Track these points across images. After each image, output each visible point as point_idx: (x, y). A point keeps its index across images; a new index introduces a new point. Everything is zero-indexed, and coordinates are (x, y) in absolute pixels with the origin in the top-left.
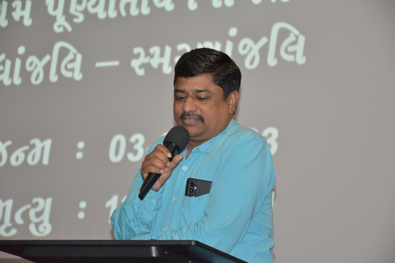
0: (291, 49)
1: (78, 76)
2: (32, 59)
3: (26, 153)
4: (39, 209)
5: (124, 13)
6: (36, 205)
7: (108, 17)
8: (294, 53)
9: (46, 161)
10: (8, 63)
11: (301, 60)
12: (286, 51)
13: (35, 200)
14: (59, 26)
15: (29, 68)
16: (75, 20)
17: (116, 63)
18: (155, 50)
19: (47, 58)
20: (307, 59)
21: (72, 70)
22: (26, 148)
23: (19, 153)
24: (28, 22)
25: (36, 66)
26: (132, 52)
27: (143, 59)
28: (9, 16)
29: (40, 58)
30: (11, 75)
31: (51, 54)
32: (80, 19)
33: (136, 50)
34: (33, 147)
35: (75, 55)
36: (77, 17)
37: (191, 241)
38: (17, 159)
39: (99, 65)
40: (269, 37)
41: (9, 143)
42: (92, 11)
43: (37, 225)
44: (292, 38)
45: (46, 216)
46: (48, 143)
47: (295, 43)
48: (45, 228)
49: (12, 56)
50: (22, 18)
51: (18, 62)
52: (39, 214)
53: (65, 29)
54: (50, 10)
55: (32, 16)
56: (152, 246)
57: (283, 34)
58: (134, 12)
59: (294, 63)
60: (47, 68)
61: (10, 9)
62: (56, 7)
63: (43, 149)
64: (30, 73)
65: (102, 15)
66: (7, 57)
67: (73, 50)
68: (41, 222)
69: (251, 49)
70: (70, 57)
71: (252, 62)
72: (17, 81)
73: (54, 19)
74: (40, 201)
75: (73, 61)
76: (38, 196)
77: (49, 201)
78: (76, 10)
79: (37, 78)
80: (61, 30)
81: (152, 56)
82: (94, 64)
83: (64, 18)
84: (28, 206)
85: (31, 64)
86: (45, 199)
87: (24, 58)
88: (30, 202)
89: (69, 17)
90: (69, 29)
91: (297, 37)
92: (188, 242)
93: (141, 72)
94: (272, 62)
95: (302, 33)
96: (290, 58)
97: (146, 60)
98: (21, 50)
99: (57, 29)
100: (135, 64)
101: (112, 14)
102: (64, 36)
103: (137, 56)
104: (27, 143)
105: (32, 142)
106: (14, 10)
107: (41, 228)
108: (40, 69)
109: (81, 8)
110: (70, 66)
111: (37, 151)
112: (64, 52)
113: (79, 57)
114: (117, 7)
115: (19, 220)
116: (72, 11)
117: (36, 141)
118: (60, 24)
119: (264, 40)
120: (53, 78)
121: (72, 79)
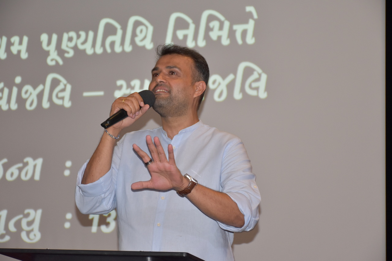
0: (254, 85)
1: (67, 104)
2: (28, 87)
3: (20, 169)
4: (30, 218)
5: (109, 50)
6: (28, 215)
7: (95, 53)
8: (257, 89)
9: (37, 177)
10: (6, 91)
11: (263, 95)
12: (250, 86)
13: (26, 211)
14: (52, 60)
15: (24, 96)
16: (66, 55)
17: (101, 93)
18: (136, 83)
19: (40, 87)
20: (268, 94)
21: (62, 98)
22: (20, 165)
23: (14, 169)
24: (24, 55)
25: (31, 94)
26: (115, 84)
27: (125, 90)
28: (8, 50)
29: (35, 88)
30: (9, 101)
31: (44, 84)
32: (71, 54)
33: (119, 83)
34: (26, 164)
35: (65, 86)
36: (68, 52)
37: (182, 253)
38: (12, 175)
39: (86, 94)
40: (235, 74)
41: (5, 160)
42: (81, 47)
43: (28, 233)
44: (255, 76)
45: (36, 226)
46: (40, 161)
47: (258, 80)
48: (35, 235)
49: (10, 85)
50: (19, 52)
51: (15, 90)
52: (30, 224)
53: (57, 62)
54: (44, 46)
55: (28, 50)
56: (148, 256)
57: (248, 72)
58: (118, 49)
59: (257, 97)
60: (40, 96)
61: (9, 44)
62: (49, 43)
63: (35, 166)
64: (26, 100)
65: (90, 51)
66: (5, 85)
67: (63, 81)
68: (32, 230)
69: (219, 84)
70: (61, 86)
71: (220, 95)
72: (14, 106)
73: (47, 53)
74: (32, 212)
75: (63, 90)
76: (30, 207)
77: (39, 212)
78: (67, 46)
79: (31, 104)
80: (53, 63)
81: (133, 88)
82: (82, 94)
83: (56, 53)
84: (21, 216)
85: (26, 92)
86: (36, 210)
87: (20, 87)
88: (22, 212)
89: (61, 52)
90: (61, 62)
91: (260, 75)
92: (180, 253)
94: (237, 95)
95: (264, 71)
96: (253, 93)
97: (128, 92)
98: (18, 80)
99: (50, 63)
100: (118, 94)
101: (99, 50)
102: (56, 69)
103: (120, 88)
104: (21, 161)
105: (26, 160)
106: (13, 44)
107: (32, 236)
108: (34, 97)
109: (72, 44)
110: (60, 95)
111: (30, 168)
112: (55, 83)
113: (69, 87)
114: (103, 45)
115: (12, 228)
116: (64, 47)
117: (29, 160)
118: (53, 58)
119: (231, 77)
120: (46, 105)
121: (62, 107)
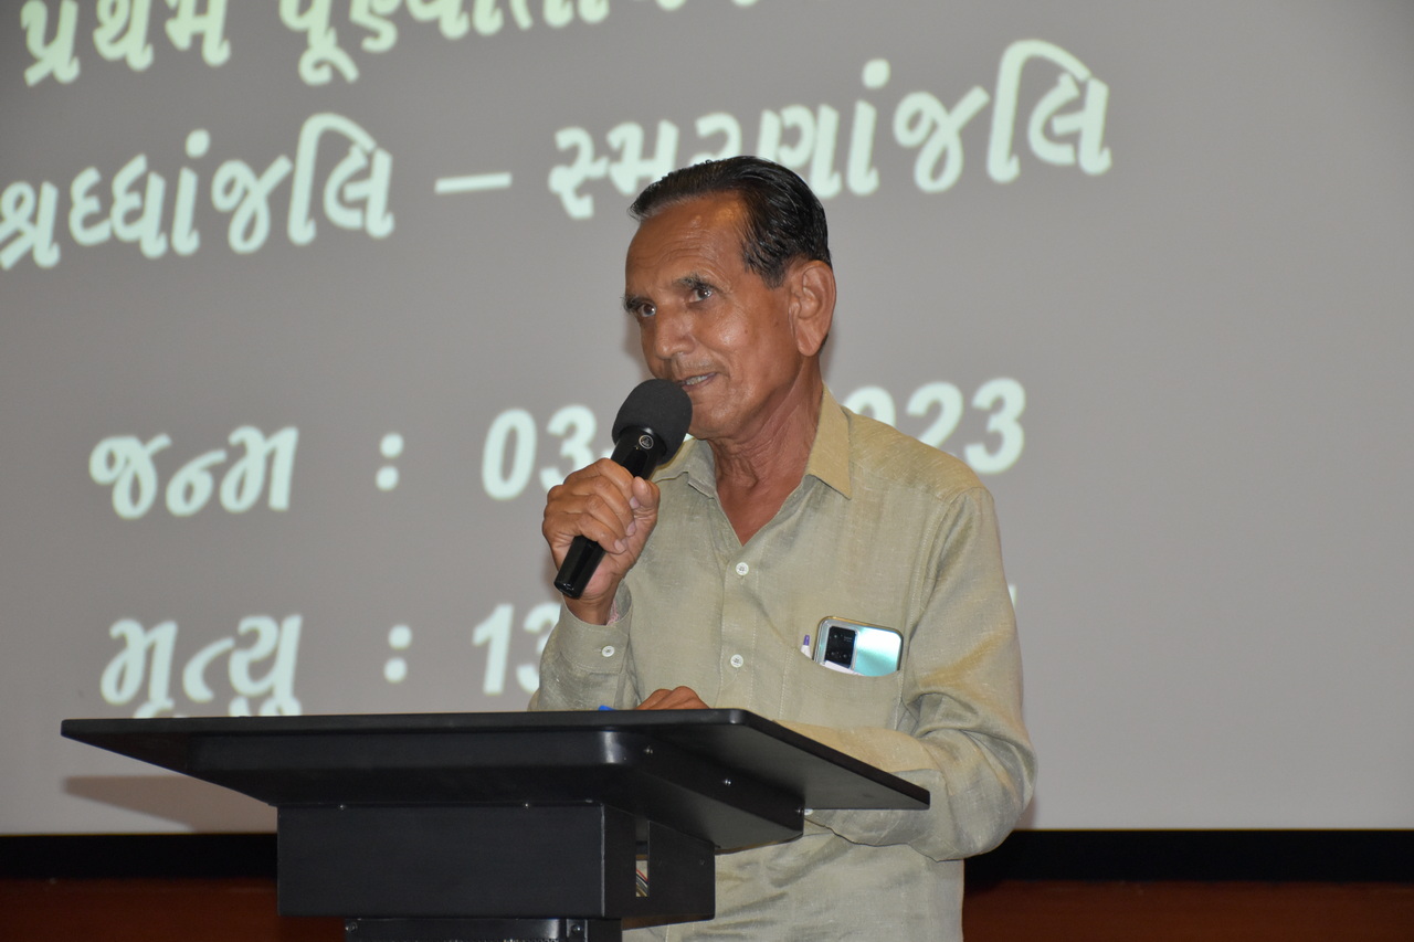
0: (1062, 126)
1: (380, 224)
2: (234, 170)
3: (218, 473)
4: (260, 651)
5: (524, 19)
6: (251, 639)
7: (472, 33)
8: (1073, 139)
9: (280, 499)
10: (156, 185)
11: (1095, 160)
12: (1048, 132)
13: (246, 625)
14: (319, 65)
15: (221, 202)
16: (370, 45)
17: (501, 180)
18: (627, 135)
19: (280, 167)
20: (1114, 157)
21: (361, 205)
22: (218, 456)
23: (195, 473)
24: (216, 52)
25: (246, 193)
26: (552, 143)
27: (588, 167)
28: (157, 35)
29: (259, 169)
30: (167, 225)
31: (292, 156)
32: (386, 38)
33: (567, 138)
34: (238, 452)
35: (370, 157)
36: (375, 34)
38: (189, 492)
39: (445, 186)
40: (991, 87)
41: (161, 442)
42: (421, 12)
43: (256, 705)
44: (1064, 91)
45: (283, 675)
46: (286, 440)
47: (1074, 106)
49: (168, 163)
50: (198, 40)
51: (188, 181)
52: (259, 669)
53: (337, 73)
54: (289, 13)
55: (230, 31)
57: (1038, 78)
58: (557, 14)
59: (1074, 171)
60: (280, 200)
61: (161, 13)
63: (270, 459)
64: (228, 217)
65: (454, 27)
66: (153, 166)
67: (362, 140)
68: (269, 694)
69: (934, 127)
70: (354, 161)
71: (938, 169)
72: (186, 241)
73: (300, 41)
74: (265, 625)
75: (363, 174)
76: (258, 610)
78: (371, 11)
79: (249, 232)
80: (323, 76)
81: (616, 156)
82: (432, 185)
83: (332, 37)
84: (226, 644)
85: (229, 187)
86: (279, 619)
87: (206, 169)
88: (229, 629)
89: (349, 34)
90: (350, 72)
91: (1082, 87)
93: (580, 208)
94: (1002, 167)
95: (1097, 73)
96: (1059, 155)
97: (598, 169)
98: (198, 143)
99: (312, 75)
100: (563, 181)
101: (488, 21)
102: (335, 96)
103: (569, 157)
104: (220, 441)
105: (238, 436)
106: (173, 13)
108: (257, 203)
109: (388, 4)
110: (353, 192)
111: (252, 465)
112: (333, 149)
113: (383, 163)
115: (197, 689)
116: (359, 13)
117: (248, 435)
118: (321, 58)
119: (975, 99)
120: (301, 230)
121: (361, 234)
